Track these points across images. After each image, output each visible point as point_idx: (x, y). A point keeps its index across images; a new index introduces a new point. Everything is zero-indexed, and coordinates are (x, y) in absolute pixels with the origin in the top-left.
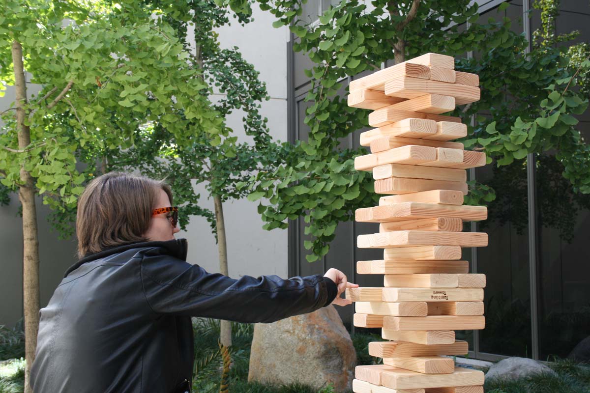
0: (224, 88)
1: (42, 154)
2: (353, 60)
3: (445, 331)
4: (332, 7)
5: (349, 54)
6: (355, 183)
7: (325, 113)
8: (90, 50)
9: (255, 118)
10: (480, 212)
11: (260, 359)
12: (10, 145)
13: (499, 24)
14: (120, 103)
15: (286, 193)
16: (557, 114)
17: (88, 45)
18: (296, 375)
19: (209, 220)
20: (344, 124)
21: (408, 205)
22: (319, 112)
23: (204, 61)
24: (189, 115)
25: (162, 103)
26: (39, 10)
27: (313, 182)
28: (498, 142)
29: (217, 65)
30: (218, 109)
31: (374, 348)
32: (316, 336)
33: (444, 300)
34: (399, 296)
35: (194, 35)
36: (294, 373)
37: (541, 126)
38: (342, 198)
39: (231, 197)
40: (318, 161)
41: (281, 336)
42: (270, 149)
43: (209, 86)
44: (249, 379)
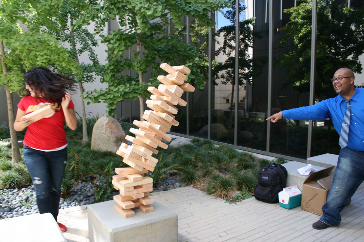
0: (81, 43)
2: (120, 51)
6: (121, 95)
7: (112, 66)
9: (93, 55)
11: (95, 142)
23: (74, 33)
27: (106, 95)
29: (79, 34)
30: (80, 50)
32: (113, 135)
36: (106, 147)
38: (116, 100)
39: (85, 82)
41: (101, 135)
43: (76, 42)
44: (91, 149)
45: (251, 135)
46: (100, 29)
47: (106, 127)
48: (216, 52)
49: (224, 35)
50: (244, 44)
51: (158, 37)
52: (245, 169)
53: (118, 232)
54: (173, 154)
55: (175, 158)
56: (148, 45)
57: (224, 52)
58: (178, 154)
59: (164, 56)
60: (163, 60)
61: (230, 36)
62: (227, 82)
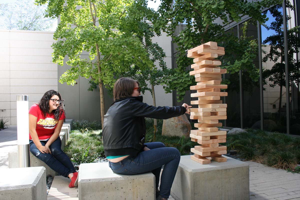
0: (153, 54)
1: (104, 74)
3: (216, 120)
4: (183, 30)
5: (188, 43)
6: (190, 80)
7: (182, 60)
8: (116, 45)
9: (162, 62)
10: (225, 86)
11: (165, 129)
12: (96, 72)
13: (231, 34)
14: (125, 59)
15: (171, 83)
16: (247, 59)
17: (116, 44)
19: (150, 91)
20: (187, 63)
21: (205, 84)
22: (180, 60)
23: (148, 47)
24: (144, 62)
25: (136, 59)
26: (102, 35)
27: (179, 79)
28: (231, 67)
29: (151, 48)
30: (152, 60)
31: (196, 125)
32: (180, 123)
33: (215, 111)
34: (202, 110)
35: (145, 40)
36: (175, 133)
37: (243, 62)
38: (187, 84)
39: (156, 85)
40: (180, 74)
41: (171, 123)
42: (167, 71)
44: (162, 135)
48: (263, 59)
49: (271, 44)
53: (197, 173)
57: (272, 58)
61: (276, 45)
62: (275, 84)
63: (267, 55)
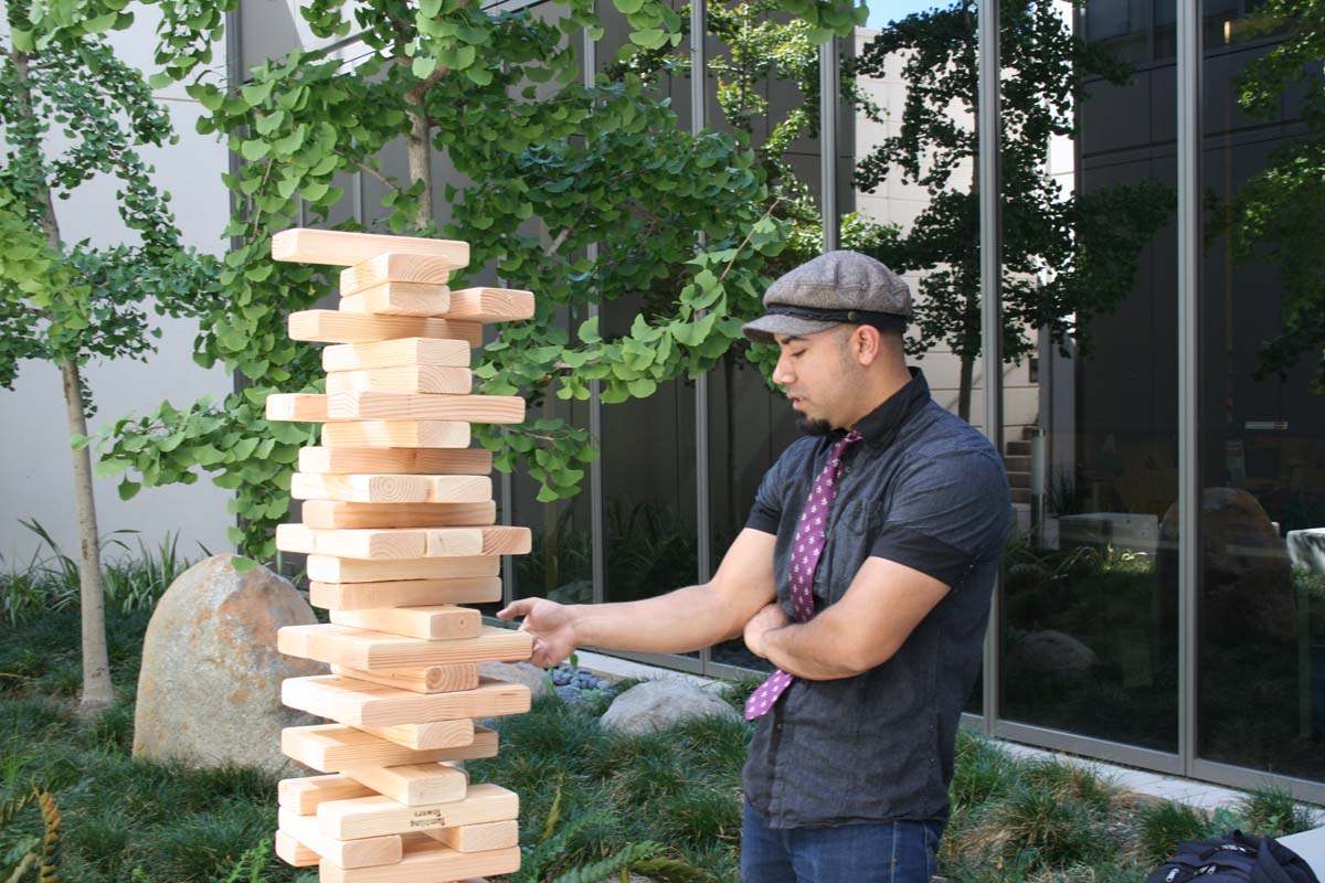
0: (74, 126)
2: (313, 182)
4: (270, 66)
5: (304, 172)
7: (264, 265)
9: (143, 194)
11: (156, 712)
18: (228, 746)
22: (252, 266)
23: (32, 63)
28: (602, 361)
29: (58, 75)
30: (63, 168)
32: (268, 670)
33: (438, 826)
35: (6, 11)
36: (226, 742)
37: (681, 340)
39: (98, 353)
41: (197, 668)
42: (174, 267)
43: (43, 122)
44: (135, 752)
45: (1078, 652)
46: (190, 51)
47: (227, 623)
48: (862, 171)
49: (909, 70)
50: (1026, 116)
51: (529, 93)
52: (1056, 866)
54: (621, 778)
55: (638, 801)
56: (474, 143)
57: (911, 166)
58: (653, 776)
59: (568, 204)
60: (561, 228)
61: (943, 73)
62: (933, 339)
63: (887, 146)
